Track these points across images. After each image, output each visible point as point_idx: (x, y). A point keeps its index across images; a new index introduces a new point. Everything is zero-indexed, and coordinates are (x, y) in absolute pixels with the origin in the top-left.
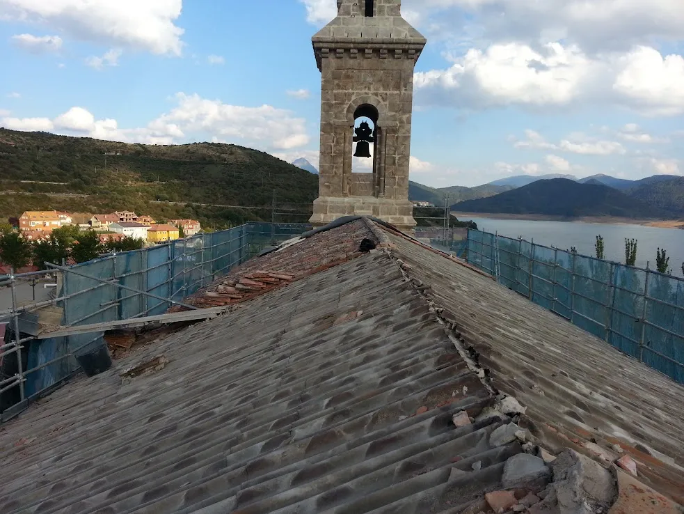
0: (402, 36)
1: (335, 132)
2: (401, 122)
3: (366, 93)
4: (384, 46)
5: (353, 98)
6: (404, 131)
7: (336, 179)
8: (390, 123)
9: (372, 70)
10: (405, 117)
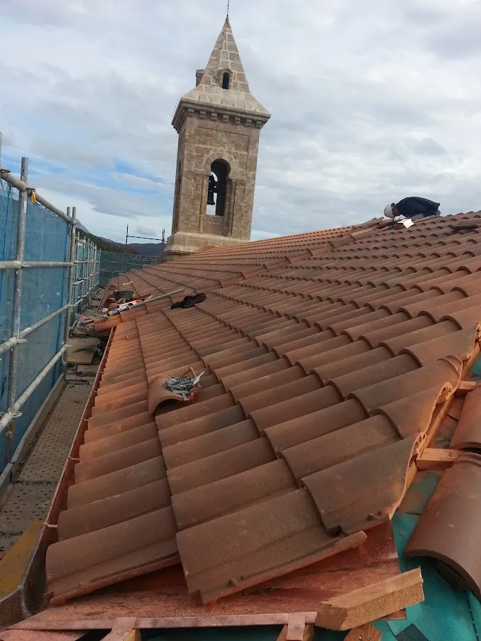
0: (253, 109)
1: (195, 179)
2: (248, 177)
3: (221, 150)
4: (239, 115)
5: (211, 152)
6: (249, 185)
7: (193, 218)
8: (239, 177)
9: (228, 133)
10: (251, 174)
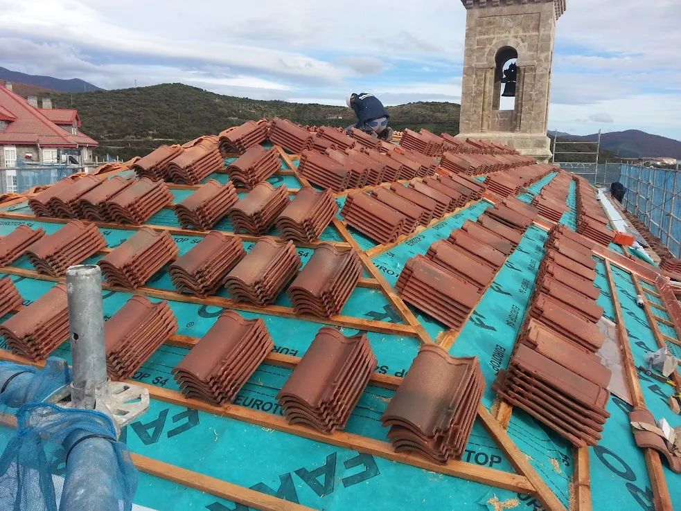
1: (476, 74)
2: (539, 60)
3: (506, 37)
5: (494, 41)
6: (541, 69)
7: (475, 117)
8: (528, 62)
9: (513, 15)
10: (542, 56)
